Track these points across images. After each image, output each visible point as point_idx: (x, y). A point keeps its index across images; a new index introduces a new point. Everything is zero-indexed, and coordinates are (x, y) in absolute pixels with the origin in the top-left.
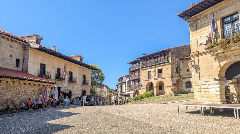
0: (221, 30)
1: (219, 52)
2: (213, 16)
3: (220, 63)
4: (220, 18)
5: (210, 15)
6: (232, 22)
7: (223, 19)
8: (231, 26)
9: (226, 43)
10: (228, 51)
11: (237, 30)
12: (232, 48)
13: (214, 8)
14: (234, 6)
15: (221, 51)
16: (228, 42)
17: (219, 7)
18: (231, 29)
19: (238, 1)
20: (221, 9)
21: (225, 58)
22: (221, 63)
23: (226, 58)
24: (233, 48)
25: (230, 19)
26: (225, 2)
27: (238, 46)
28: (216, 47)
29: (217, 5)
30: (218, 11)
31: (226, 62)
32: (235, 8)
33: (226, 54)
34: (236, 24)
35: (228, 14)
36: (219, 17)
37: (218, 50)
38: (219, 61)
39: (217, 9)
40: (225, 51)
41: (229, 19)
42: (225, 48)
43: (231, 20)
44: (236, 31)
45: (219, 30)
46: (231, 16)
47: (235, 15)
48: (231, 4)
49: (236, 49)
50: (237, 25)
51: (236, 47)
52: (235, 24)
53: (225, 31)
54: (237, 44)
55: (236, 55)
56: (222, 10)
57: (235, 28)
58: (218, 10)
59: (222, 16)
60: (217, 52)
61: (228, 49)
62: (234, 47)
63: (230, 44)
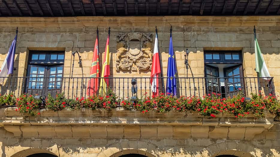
0: (24, 74)
1: (13, 122)
2: (16, 39)
3: (4, 151)
4: (28, 48)
5: (7, 33)
6: (48, 66)
7: (31, 52)
8: (43, 73)
9: (37, 106)
10: (31, 125)
11: (53, 87)
12: (43, 121)
13: (22, 22)
14: (59, 38)
15: (19, 122)
16: (40, 104)
17: (31, 26)
18: (42, 80)
19: (68, 30)
20: (32, 31)
21: (18, 140)
22: (6, 151)
23: (21, 140)
24: (45, 122)
25: (44, 59)
26: (45, 21)
27: (56, 119)
28: (10, 109)
29: (29, 19)
30: (27, 32)
31: (19, 148)
32: (61, 41)
33: (25, 130)
34: (54, 72)
35: (45, 48)
36: (26, 46)
37: (12, 117)
38: (3, 144)
39: (25, 28)
40: (27, 123)
41: (43, 57)
42: (29, 116)
43: (47, 61)
44: (50, 86)
45: (21, 72)
46: (48, 52)
47: (56, 55)
48: (54, 31)
49: (50, 125)
50: (56, 76)
51: (51, 121)
52: (52, 73)
53: (31, 79)
54: (56, 114)
55: (44, 139)
56: (34, 34)
57: (51, 80)
58: (26, 30)
59: (31, 47)
60: (8, 122)
61: (35, 121)
62: (47, 119)
63: (42, 110)
